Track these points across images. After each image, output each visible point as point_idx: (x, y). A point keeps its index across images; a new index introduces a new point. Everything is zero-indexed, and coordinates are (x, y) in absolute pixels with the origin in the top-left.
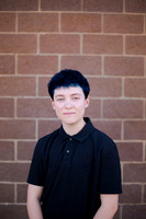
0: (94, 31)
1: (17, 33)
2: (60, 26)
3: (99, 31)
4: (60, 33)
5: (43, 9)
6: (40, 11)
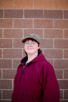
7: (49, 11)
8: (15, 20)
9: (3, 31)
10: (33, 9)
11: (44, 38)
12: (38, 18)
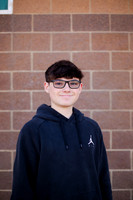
0: (122, 49)
1: (51, 51)
2: (91, 45)
3: (127, 49)
4: (91, 51)
5: (75, 29)
6: (72, 31)
7: (121, 16)
8: (55, 36)
9: (32, 57)
10: (90, 13)
11: (111, 70)
12: (100, 30)
